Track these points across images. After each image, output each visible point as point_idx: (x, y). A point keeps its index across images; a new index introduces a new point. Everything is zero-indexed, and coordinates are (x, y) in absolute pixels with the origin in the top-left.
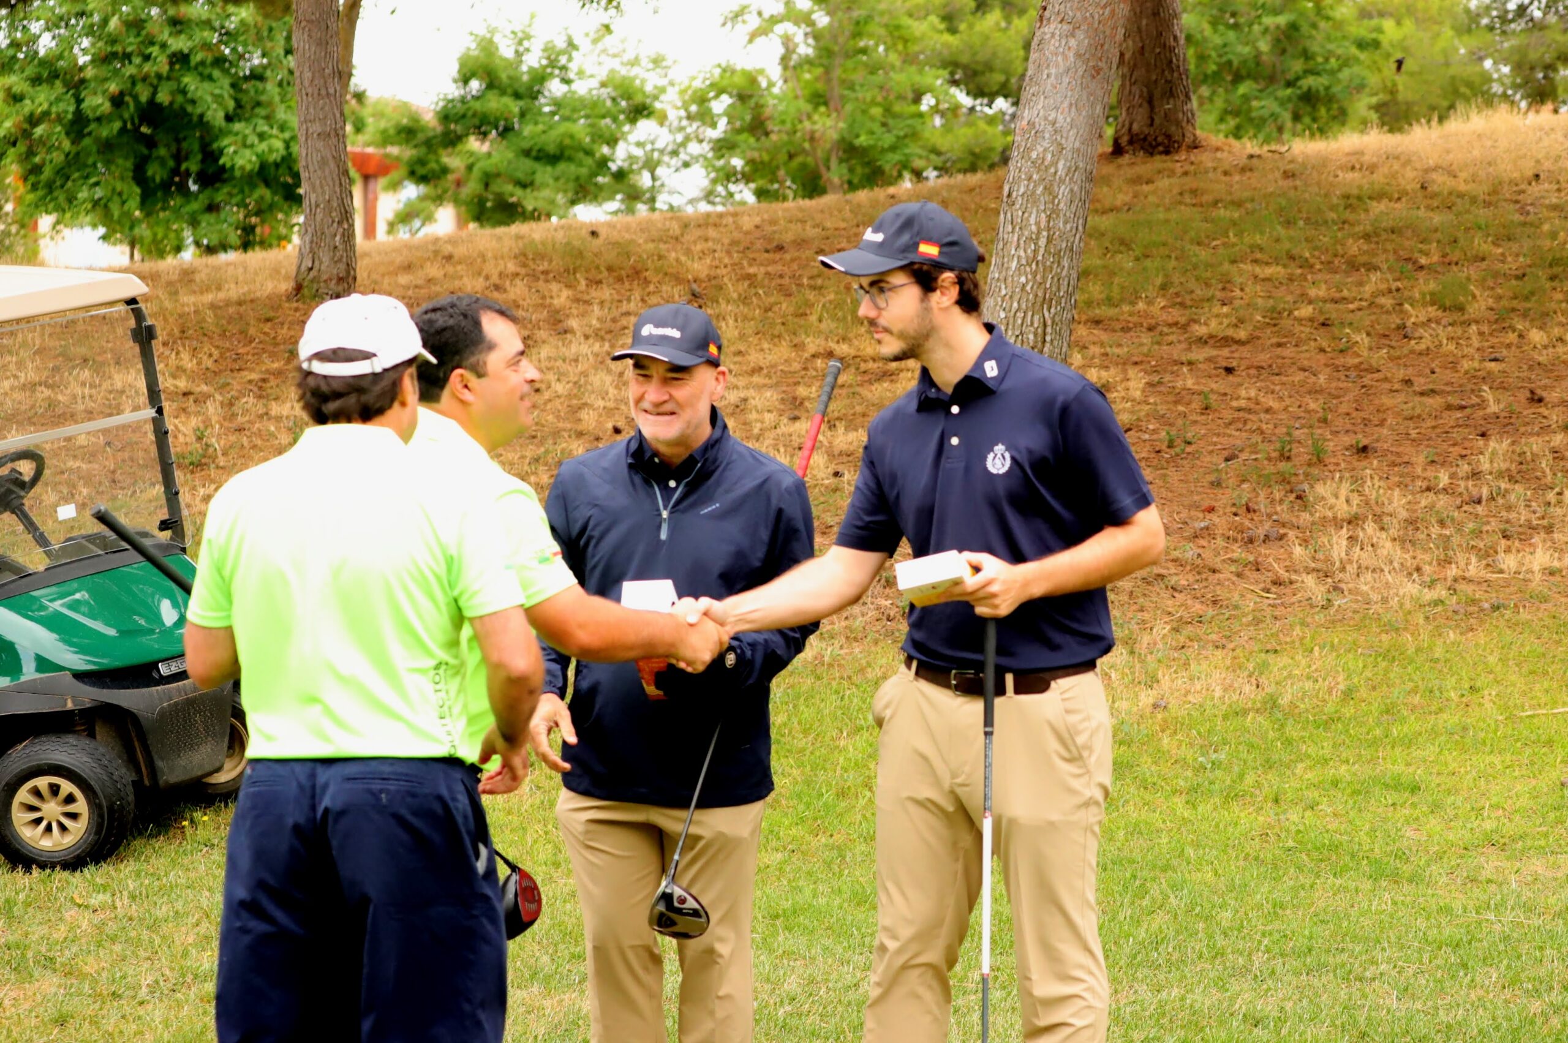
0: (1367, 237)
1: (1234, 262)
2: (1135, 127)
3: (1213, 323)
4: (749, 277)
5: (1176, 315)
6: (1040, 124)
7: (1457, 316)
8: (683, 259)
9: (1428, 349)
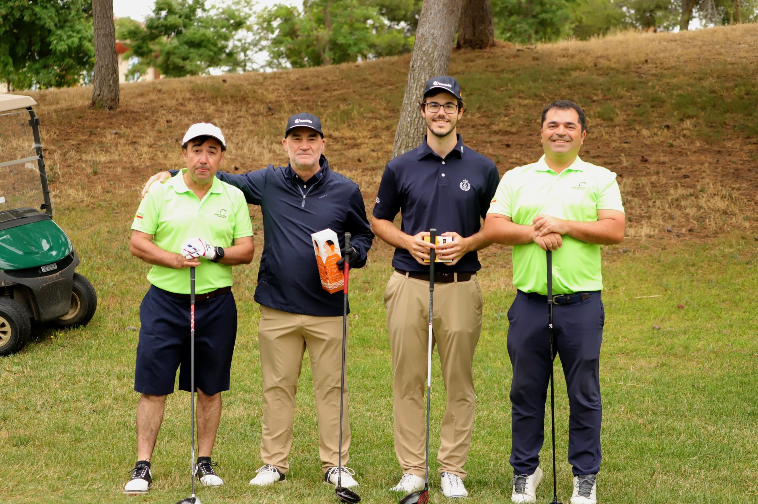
0: (570, 87)
1: (510, 97)
2: (467, 36)
3: (501, 125)
4: (294, 101)
5: (484, 121)
6: (427, 35)
7: (609, 123)
8: (265, 93)
9: (597, 137)
